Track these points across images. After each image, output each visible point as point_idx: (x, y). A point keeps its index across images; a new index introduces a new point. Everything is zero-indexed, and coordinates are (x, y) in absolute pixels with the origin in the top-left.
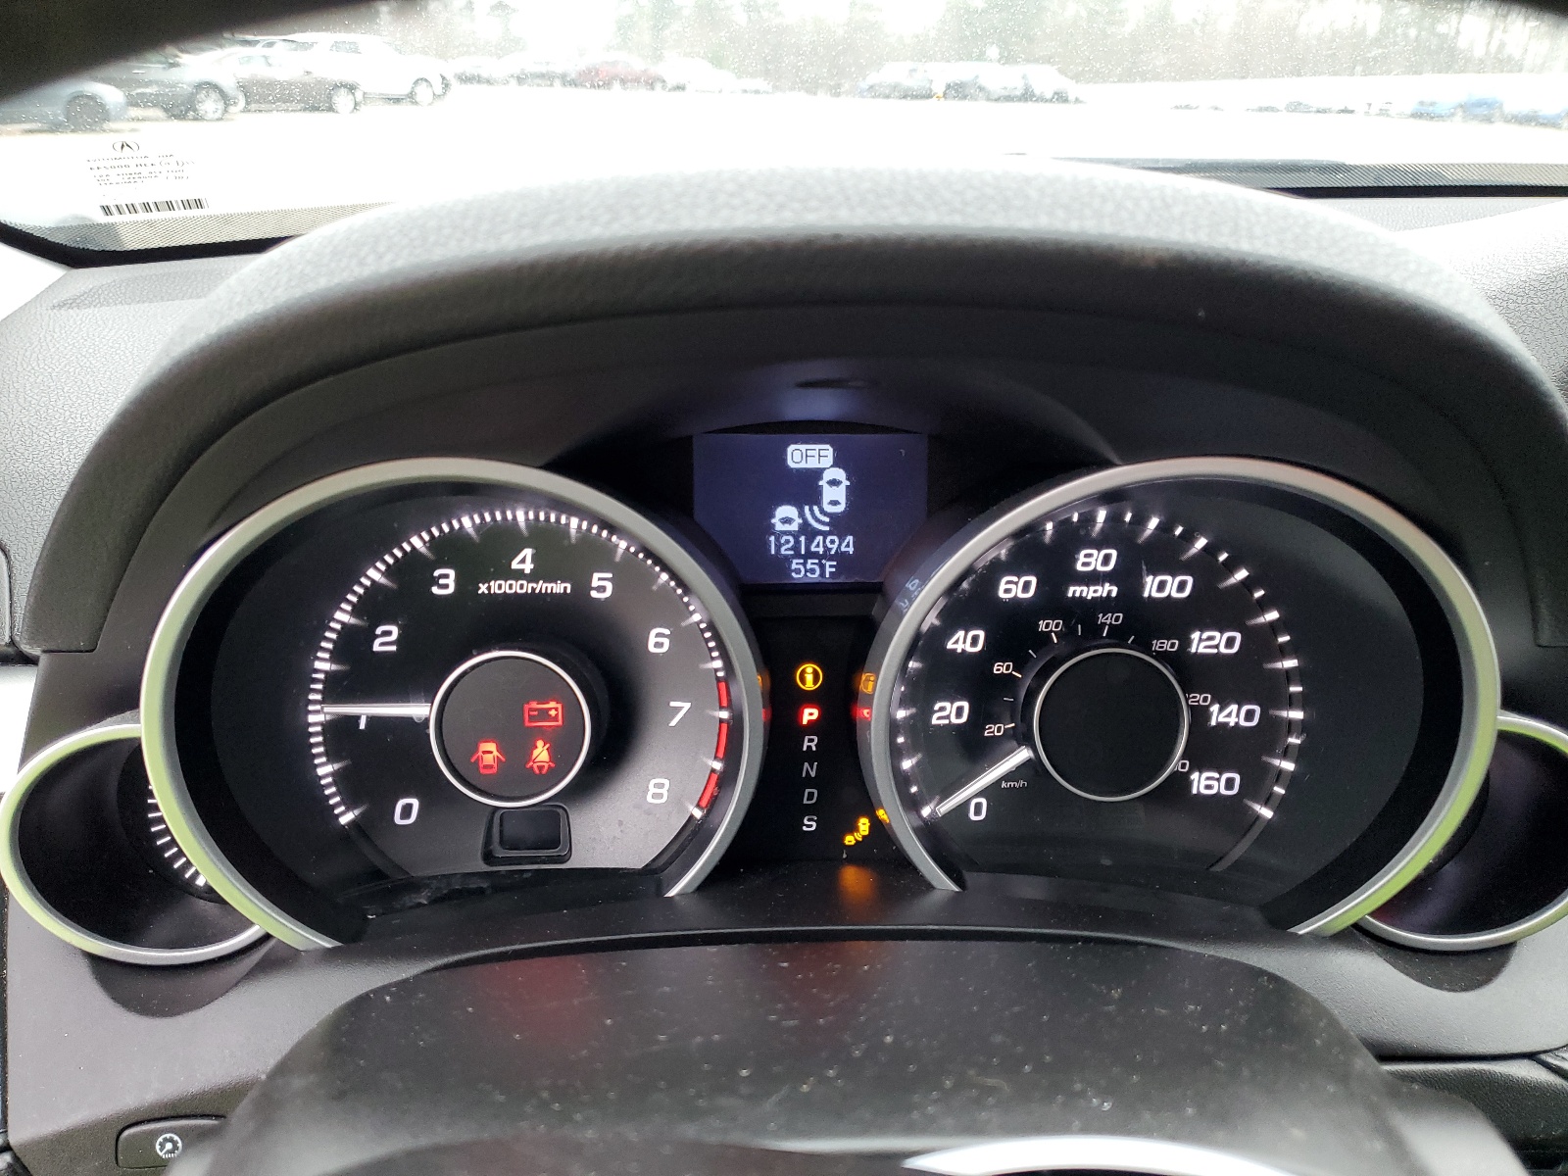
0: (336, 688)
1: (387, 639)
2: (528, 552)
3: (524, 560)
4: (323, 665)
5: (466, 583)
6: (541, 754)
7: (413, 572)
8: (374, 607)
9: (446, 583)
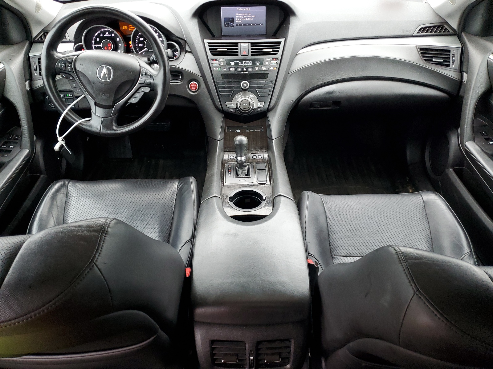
0: (95, 44)
1: (98, 39)
2: (107, 32)
3: (107, 33)
4: (93, 42)
5: (103, 35)
6: (110, 48)
7: (99, 34)
8: (97, 37)
9: (102, 35)
